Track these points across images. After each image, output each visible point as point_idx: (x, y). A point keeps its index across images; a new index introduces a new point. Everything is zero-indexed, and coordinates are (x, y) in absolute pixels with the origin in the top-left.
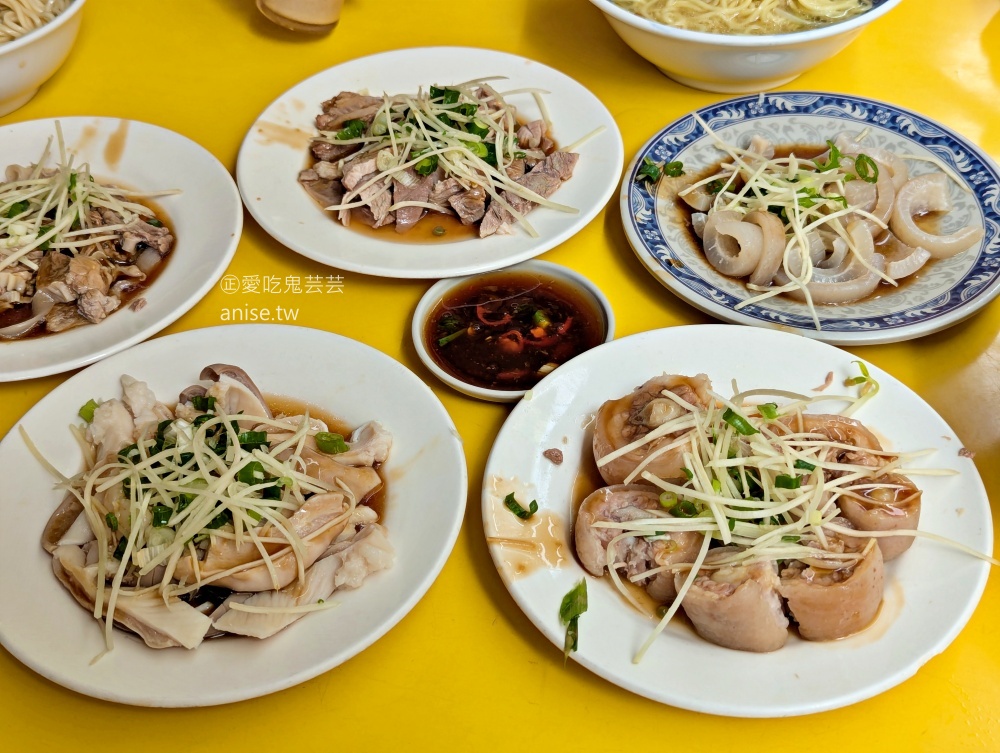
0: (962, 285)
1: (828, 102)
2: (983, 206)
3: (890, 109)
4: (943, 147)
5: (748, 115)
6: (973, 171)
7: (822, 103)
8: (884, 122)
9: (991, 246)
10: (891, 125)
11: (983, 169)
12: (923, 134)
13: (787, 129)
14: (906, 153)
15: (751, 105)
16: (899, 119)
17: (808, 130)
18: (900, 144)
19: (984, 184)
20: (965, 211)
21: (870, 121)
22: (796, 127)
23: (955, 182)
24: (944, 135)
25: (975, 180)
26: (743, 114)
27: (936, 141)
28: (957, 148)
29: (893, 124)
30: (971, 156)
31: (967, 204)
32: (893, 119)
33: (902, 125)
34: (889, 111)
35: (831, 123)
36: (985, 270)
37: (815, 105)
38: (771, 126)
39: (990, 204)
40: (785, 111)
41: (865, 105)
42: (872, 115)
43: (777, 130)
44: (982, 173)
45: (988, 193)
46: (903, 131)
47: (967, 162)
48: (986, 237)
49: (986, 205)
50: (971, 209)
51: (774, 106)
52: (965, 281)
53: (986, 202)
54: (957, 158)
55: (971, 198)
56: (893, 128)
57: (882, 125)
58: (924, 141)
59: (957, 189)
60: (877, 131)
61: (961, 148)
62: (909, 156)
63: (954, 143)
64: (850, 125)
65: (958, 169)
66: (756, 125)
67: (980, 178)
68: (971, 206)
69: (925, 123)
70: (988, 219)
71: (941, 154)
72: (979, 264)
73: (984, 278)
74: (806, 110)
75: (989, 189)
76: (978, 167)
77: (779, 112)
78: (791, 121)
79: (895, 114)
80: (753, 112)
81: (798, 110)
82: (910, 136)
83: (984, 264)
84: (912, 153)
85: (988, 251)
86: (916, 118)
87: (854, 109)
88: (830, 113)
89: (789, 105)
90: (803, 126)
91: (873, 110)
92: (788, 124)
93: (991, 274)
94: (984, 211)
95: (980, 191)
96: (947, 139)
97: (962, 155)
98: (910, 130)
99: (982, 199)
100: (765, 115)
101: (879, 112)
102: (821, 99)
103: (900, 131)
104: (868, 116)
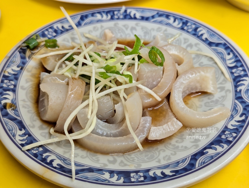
0: (201, 153)
1: (161, 15)
2: (236, 91)
3: (195, 23)
4: (221, 49)
5: (112, 18)
6: (236, 67)
7: (157, 16)
8: (190, 30)
9: (233, 122)
10: (193, 32)
11: (242, 66)
12: (211, 40)
13: (133, 29)
14: (198, 50)
15: (116, 13)
16: (199, 30)
17: (145, 30)
18: (196, 45)
19: (240, 76)
20: (223, 93)
21: (182, 29)
22: (138, 28)
23: (222, 73)
24: (223, 42)
25: (235, 72)
26: (109, 17)
27: (217, 45)
28: (229, 51)
29: (195, 33)
30: (236, 57)
31: (226, 89)
32: (196, 29)
33: (200, 33)
34: (194, 24)
35: (159, 28)
36: (222, 142)
37: (153, 17)
38: (124, 26)
39: (240, 91)
40: (135, 18)
41: (181, 19)
42: (184, 26)
43: (127, 29)
44: (241, 69)
45: (241, 82)
46: (200, 37)
47: (233, 60)
48: (232, 115)
49: (238, 91)
50: (228, 93)
51: (129, 15)
52: (205, 148)
53: (238, 89)
54: (228, 57)
55: (230, 85)
56: (194, 35)
57: (188, 32)
58: (210, 44)
59: (222, 78)
60: (185, 35)
61: (232, 51)
62: (199, 52)
63: (228, 47)
64: (170, 30)
65: (226, 64)
66: (115, 25)
67: (238, 72)
68: (228, 90)
69: (213, 33)
70: (236, 101)
71: (218, 53)
72: (220, 136)
73: (219, 149)
74: (147, 19)
75: (243, 80)
76: (239, 64)
77: (131, 18)
78: (137, 25)
79: (197, 26)
80: (116, 17)
81: (143, 18)
82: (203, 40)
83: (223, 137)
84: (201, 51)
85: (230, 127)
86: (209, 30)
87: (175, 21)
88: (161, 22)
89: (138, 15)
90: (143, 28)
91: (185, 23)
92: (134, 26)
93: (226, 146)
94: (236, 95)
95: (237, 80)
96: (225, 44)
97: (231, 55)
98: (204, 37)
99: (236, 87)
100: (123, 19)
101: (189, 24)
102: (158, 13)
103: (198, 37)
104: (182, 26)
